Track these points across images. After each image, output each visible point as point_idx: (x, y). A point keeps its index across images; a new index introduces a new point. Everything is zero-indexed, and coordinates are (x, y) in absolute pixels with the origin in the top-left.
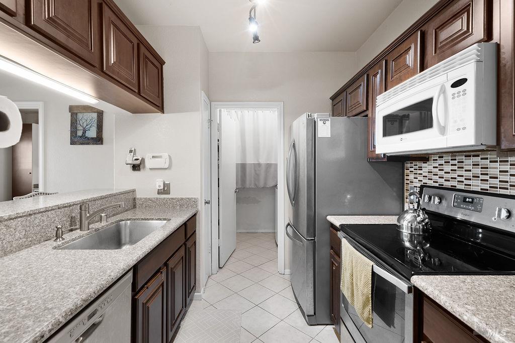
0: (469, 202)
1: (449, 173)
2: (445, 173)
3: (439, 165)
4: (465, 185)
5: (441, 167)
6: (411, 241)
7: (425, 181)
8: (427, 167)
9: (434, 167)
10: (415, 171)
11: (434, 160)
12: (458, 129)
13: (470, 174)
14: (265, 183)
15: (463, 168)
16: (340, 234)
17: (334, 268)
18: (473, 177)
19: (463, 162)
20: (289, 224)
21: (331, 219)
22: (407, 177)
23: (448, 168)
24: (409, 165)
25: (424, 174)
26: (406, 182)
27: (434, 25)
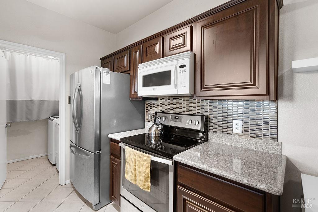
0: (177, 118)
1: (167, 106)
2: (165, 106)
3: (163, 102)
4: (174, 111)
5: (163, 103)
6: (155, 141)
7: (156, 110)
8: (157, 103)
9: (160, 103)
10: (151, 105)
11: (160, 100)
12: (182, 87)
13: (175, 106)
14: (38, 117)
15: (173, 103)
16: (121, 144)
17: (114, 167)
18: (177, 107)
19: (172, 101)
20: (71, 146)
21: (111, 136)
22: (147, 109)
23: (166, 104)
24: (148, 102)
25: (155, 107)
26: (146, 111)
27: (168, 37)
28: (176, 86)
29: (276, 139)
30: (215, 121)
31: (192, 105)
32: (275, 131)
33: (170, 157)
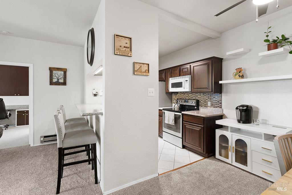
0: (187, 101)
4: (185, 98)
6: (177, 109)
7: (178, 98)
9: (179, 95)
10: (175, 96)
11: (179, 93)
12: (186, 88)
15: (185, 95)
16: (163, 111)
17: (160, 120)
18: (187, 96)
23: (182, 95)
24: (174, 94)
25: (177, 96)
26: (173, 98)
27: (182, 68)
28: (184, 88)
29: (221, 108)
30: (202, 102)
31: (193, 95)
32: (221, 105)
33: (181, 112)
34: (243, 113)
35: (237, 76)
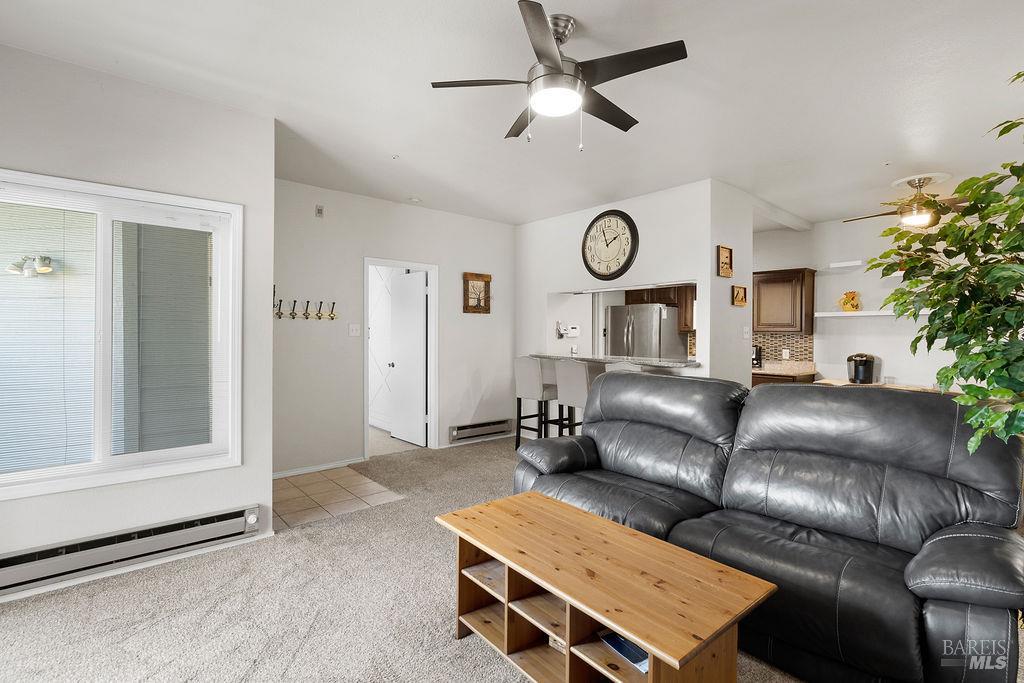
29: (813, 360)
30: (768, 350)
32: (811, 355)
34: (861, 368)
35: (849, 305)
